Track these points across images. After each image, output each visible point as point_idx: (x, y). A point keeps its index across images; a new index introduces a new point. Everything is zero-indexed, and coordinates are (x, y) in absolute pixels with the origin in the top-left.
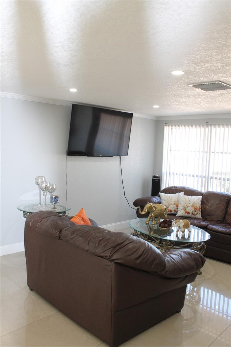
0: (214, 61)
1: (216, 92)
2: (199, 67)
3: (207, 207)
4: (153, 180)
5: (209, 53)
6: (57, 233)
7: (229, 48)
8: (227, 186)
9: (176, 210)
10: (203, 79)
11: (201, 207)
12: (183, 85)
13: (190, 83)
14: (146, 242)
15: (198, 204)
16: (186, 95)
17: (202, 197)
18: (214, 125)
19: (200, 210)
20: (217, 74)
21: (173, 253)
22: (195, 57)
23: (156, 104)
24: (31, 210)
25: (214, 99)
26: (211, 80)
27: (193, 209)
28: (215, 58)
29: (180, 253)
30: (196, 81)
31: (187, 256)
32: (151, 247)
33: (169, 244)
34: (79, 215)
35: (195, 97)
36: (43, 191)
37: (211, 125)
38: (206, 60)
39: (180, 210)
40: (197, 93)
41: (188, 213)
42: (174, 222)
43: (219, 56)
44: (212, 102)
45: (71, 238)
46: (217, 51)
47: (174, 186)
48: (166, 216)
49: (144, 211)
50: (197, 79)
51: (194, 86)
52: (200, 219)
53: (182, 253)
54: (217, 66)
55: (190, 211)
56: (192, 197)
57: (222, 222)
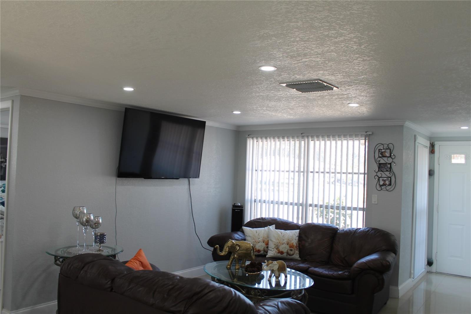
0: (313, 55)
1: (314, 93)
2: (295, 62)
3: (307, 244)
4: (233, 210)
5: (309, 45)
6: (108, 282)
7: (332, 39)
8: (331, 216)
9: (266, 249)
10: (299, 77)
11: (299, 244)
12: (274, 85)
13: (282, 82)
14: (232, 289)
15: (294, 240)
16: (277, 97)
17: (300, 231)
18: (312, 137)
19: (297, 249)
20: (316, 71)
21: (268, 304)
22: (291, 49)
23: (237, 110)
24: (66, 254)
25: (312, 102)
26: (308, 79)
27: (288, 247)
28: (315, 51)
29: (276, 303)
30: (291, 80)
31: (286, 307)
32: (239, 296)
33: (259, 294)
34: (137, 258)
35: (288, 100)
36: (84, 226)
37: (308, 137)
38: (304, 53)
39: (270, 249)
40: (290, 94)
41: (282, 253)
42: (264, 265)
43: (319, 49)
44: (309, 107)
45: (130, 289)
46: (317, 43)
47: (262, 218)
48: (254, 257)
49: (224, 251)
50: (291, 77)
51: (287, 86)
52: (298, 260)
53: (279, 304)
54: (317, 61)
55: (285, 251)
56: (286, 231)
57: (327, 263)
